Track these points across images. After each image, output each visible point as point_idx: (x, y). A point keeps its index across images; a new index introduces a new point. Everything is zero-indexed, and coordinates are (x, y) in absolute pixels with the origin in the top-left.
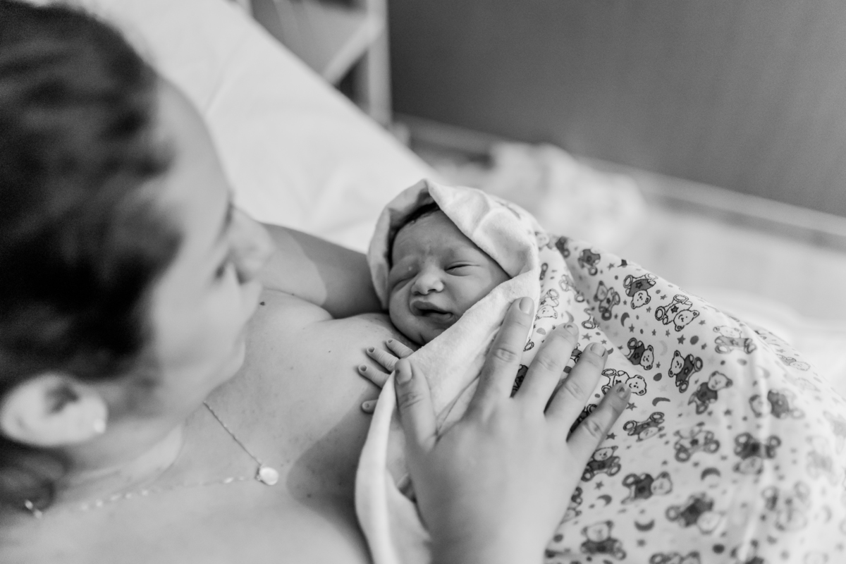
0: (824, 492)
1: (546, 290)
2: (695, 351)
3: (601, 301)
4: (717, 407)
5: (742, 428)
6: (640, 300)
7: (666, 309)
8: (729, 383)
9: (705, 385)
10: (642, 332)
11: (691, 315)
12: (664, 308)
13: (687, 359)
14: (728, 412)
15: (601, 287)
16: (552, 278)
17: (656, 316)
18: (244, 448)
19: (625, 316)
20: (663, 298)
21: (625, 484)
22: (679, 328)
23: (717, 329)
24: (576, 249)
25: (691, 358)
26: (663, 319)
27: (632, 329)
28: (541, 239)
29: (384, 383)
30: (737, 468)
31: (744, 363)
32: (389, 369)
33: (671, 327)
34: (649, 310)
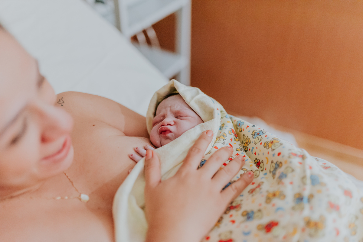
0: (334, 221)
1: (222, 133)
2: (279, 159)
3: (244, 143)
4: (286, 181)
5: (297, 190)
6: (258, 140)
7: (268, 142)
8: (293, 171)
9: (282, 173)
10: (259, 155)
11: (279, 144)
12: (267, 142)
13: (276, 163)
14: (291, 183)
15: (244, 137)
16: (225, 129)
17: (264, 146)
18: (73, 185)
19: (253, 148)
20: (268, 138)
21: (243, 215)
22: (273, 150)
23: (290, 150)
24: (235, 121)
25: (278, 163)
26: (267, 147)
27: (255, 154)
28: (223, 114)
29: (139, 161)
30: (293, 208)
31: (301, 163)
32: (143, 155)
33: (270, 150)
34: (261, 144)
